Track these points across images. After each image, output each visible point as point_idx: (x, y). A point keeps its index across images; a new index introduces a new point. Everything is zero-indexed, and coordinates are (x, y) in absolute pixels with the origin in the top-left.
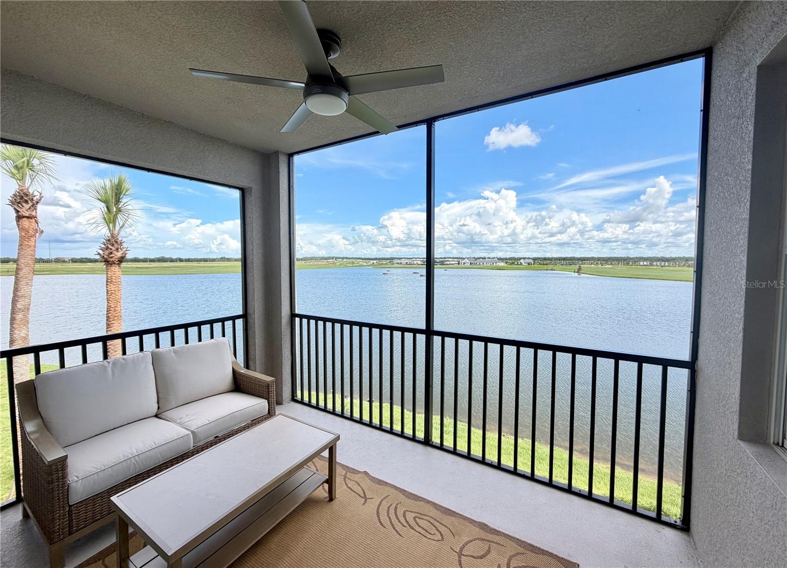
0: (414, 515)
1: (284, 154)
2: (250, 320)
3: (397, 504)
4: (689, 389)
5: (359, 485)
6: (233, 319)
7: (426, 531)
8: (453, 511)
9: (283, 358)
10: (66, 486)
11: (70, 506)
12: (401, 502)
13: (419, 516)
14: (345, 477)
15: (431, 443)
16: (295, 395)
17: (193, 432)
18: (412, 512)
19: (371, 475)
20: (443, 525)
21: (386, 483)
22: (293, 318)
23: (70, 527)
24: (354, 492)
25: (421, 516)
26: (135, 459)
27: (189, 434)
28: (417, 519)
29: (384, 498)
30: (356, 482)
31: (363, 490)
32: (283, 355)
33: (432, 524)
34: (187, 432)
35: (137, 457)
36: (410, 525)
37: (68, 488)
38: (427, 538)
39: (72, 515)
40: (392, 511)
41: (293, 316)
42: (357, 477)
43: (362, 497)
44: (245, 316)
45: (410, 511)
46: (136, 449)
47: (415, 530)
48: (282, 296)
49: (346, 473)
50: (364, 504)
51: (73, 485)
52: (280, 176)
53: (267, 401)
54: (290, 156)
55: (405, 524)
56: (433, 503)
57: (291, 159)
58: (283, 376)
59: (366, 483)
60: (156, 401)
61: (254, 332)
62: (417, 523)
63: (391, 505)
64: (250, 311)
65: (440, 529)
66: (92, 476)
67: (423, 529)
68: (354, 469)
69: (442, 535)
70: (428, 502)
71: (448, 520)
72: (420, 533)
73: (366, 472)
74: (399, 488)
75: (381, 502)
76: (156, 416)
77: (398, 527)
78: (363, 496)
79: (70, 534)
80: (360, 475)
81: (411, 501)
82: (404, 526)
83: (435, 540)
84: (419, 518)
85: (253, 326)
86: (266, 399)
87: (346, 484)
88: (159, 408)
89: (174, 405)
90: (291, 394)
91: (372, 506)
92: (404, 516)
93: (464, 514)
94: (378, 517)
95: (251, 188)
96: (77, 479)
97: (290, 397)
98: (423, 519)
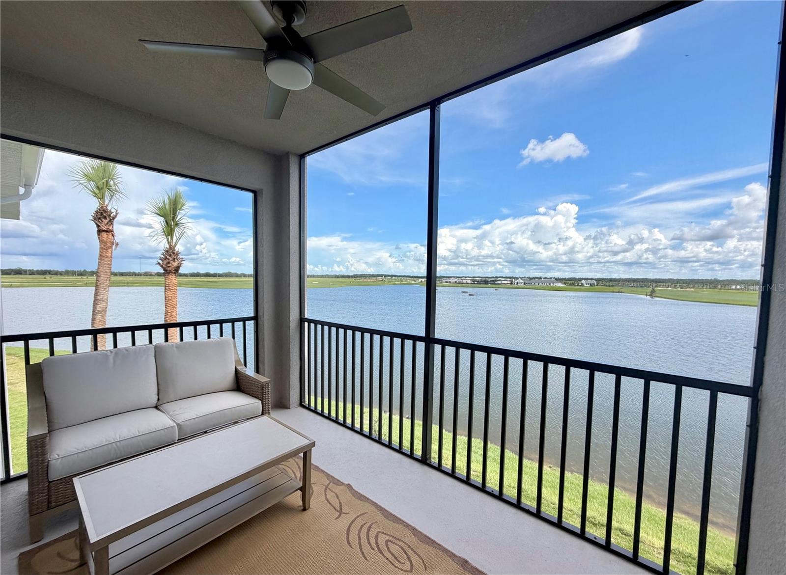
0: (387, 538)
1: (296, 155)
2: (260, 322)
3: (372, 524)
4: (749, 424)
5: (338, 497)
6: (244, 320)
7: (396, 558)
8: (432, 540)
9: (291, 363)
10: (46, 463)
11: (50, 482)
12: (376, 522)
13: (392, 539)
14: (327, 487)
15: (428, 462)
16: (303, 400)
17: (178, 425)
18: (385, 534)
19: (354, 488)
20: (417, 554)
21: (368, 499)
22: (302, 322)
23: (49, 502)
24: (330, 504)
25: (395, 541)
26: (116, 445)
27: (174, 426)
28: (389, 543)
29: (360, 515)
30: (336, 494)
31: (340, 503)
32: (291, 359)
33: (405, 552)
34: (173, 424)
35: (118, 443)
36: (378, 548)
37: (48, 465)
38: (395, 566)
39: (50, 491)
40: (364, 530)
41: (302, 320)
42: (338, 489)
43: (337, 511)
44: (255, 318)
45: (384, 533)
46: (120, 436)
47: (383, 555)
48: (291, 300)
49: (329, 484)
50: (337, 518)
51: (52, 463)
52: (291, 178)
53: (261, 402)
54: (302, 157)
55: (375, 547)
56: (413, 527)
57: (302, 161)
58: (291, 380)
59: (346, 497)
60: (156, 393)
61: (263, 335)
62: (388, 548)
63: (365, 524)
64: (260, 313)
65: (412, 559)
66: (72, 456)
67: (393, 555)
68: (339, 481)
69: (412, 566)
70: (408, 526)
71: (424, 549)
72: (387, 559)
73: (349, 484)
74: (380, 507)
75: (355, 519)
76: (156, 407)
77: (366, 548)
78: (339, 510)
79: (49, 508)
80: (342, 487)
81: (388, 521)
82: (373, 549)
83: (402, 570)
84: (392, 542)
85: (262, 329)
86: (260, 399)
87: (326, 495)
88: (158, 400)
89: (172, 397)
90: (299, 399)
91: (344, 522)
92: (376, 537)
93: (444, 545)
94: (348, 534)
95: (261, 190)
96: (57, 457)
97: (298, 402)
98: (396, 544)
